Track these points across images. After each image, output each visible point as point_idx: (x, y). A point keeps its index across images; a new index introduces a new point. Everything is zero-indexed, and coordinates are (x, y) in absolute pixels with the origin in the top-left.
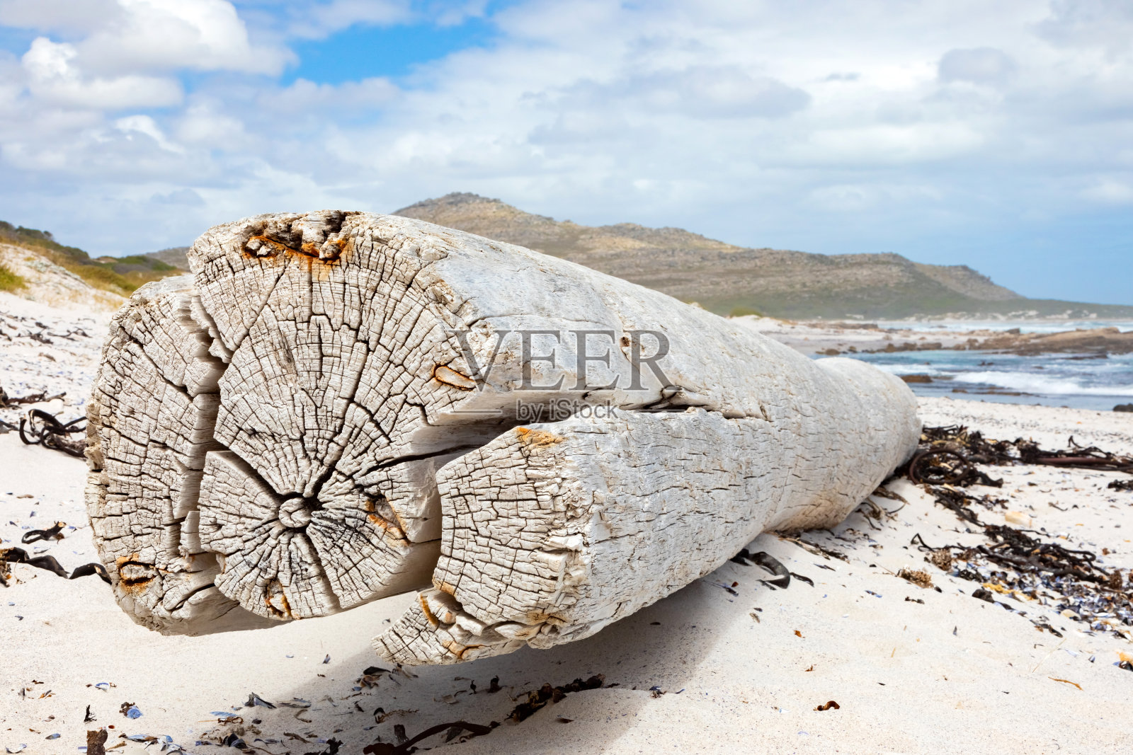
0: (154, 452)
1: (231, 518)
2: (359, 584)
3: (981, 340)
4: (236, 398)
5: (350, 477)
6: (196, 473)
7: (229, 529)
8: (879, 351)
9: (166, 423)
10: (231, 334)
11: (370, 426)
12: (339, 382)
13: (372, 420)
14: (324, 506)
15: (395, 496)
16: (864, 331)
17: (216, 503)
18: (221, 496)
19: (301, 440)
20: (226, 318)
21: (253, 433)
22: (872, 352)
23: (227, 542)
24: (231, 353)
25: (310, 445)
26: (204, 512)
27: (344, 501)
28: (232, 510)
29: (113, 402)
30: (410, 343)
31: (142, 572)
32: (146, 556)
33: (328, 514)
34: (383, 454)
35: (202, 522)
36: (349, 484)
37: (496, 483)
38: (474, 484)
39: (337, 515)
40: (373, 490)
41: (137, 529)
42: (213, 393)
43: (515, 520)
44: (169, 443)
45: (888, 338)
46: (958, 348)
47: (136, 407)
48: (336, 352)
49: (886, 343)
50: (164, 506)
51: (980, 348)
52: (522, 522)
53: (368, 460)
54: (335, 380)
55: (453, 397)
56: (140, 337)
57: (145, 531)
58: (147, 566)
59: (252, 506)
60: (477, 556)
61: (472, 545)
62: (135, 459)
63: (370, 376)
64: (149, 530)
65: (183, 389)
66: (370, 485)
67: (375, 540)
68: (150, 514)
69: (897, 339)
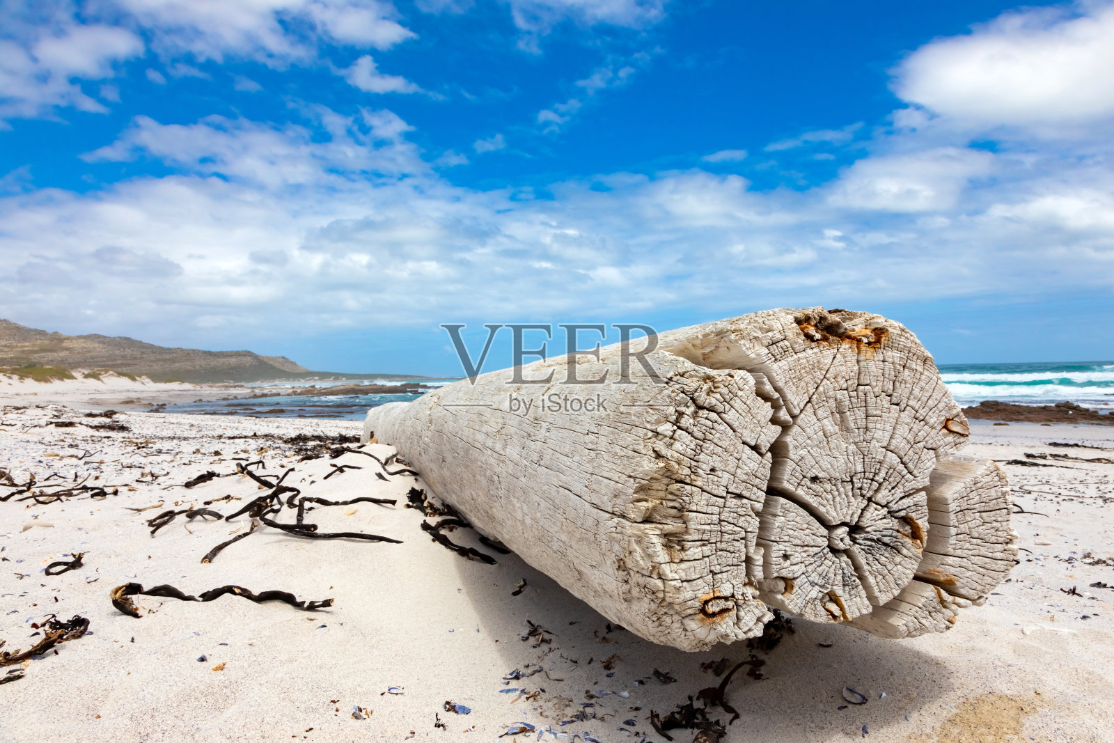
0: (732, 502)
1: (798, 549)
2: (893, 585)
4: (803, 452)
5: (886, 506)
6: (763, 516)
7: (796, 558)
9: (745, 477)
10: (796, 399)
11: (901, 467)
12: (880, 433)
13: (902, 463)
14: (868, 529)
15: (919, 516)
17: (786, 538)
18: (791, 532)
19: (852, 481)
20: (794, 389)
21: (815, 479)
23: (795, 568)
24: (794, 417)
25: (858, 485)
26: (775, 547)
27: (881, 524)
28: (799, 542)
29: (694, 463)
30: (931, 403)
31: (723, 604)
32: (726, 590)
33: (870, 536)
34: (909, 486)
35: (773, 555)
36: (885, 511)
37: (984, 500)
38: (972, 502)
39: (876, 536)
40: (902, 514)
41: (717, 569)
42: (778, 450)
43: (995, 524)
44: (745, 493)
47: (718, 465)
48: (878, 412)
50: (740, 545)
52: (998, 525)
53: (899, 492)
55: (958, 441)
56: (720, 408)
57: (725, 569)
58: (726, 599)
59: (814, 537)
60: (970, 552)
61: (967, 545)
62: (716, 510)
63: (902, 430)
64: (728, 568)
65: (755, 448)
66: (900, 510)
67: (905, 551)
68: (729, 554)
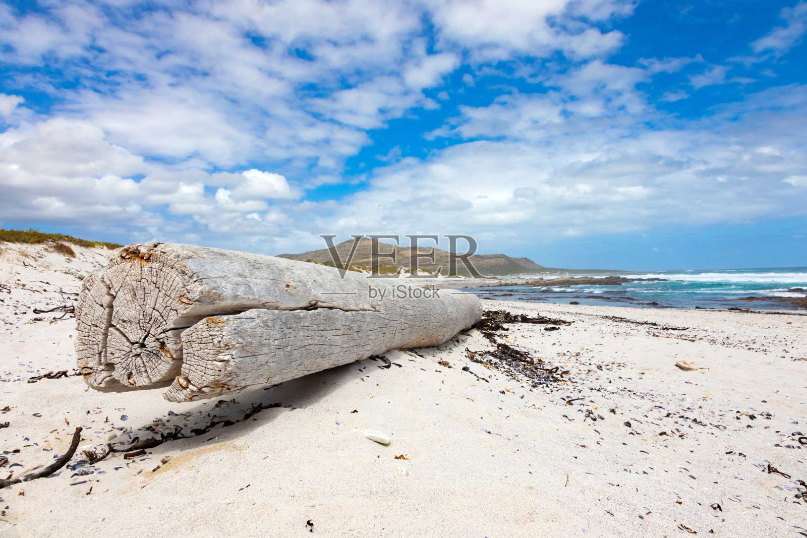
0: (93, 328)
1: (117, 351)
2: (158, 374)
3: (530, 282)
4: (118, 308)
5: (154, 336)
6: (106, 334)
7: (117, 355)
8: (497, 286)
9: (97, 318)
10: (116, 286)
11: (160, 318)
12: (150, 302)
13: (161, 316)
14: (146, 346)
15: (168, 342)
16: (492, 280)
17: (112, 346)
18: (114, 343)
19: (139, 323)
20: (115, 280)
21: (124, 321)
22: (495, 286)
23: (116, 359)
24: (117, 293)
25: (141, 325)
26: (109, 349)
27: (153, 344)
28: (118, 348)
29: (81, 311)
30: (172, 288)
31: (90, 371)
32: (90, 365)
33: (148, 349)
34: (164, 327)
35: (108, 353)
36: (154, 338)
37: (200, 337)
38: (193, 338)
39: (149, 349)
40: (161, 340)
41: (88, 355)
42: (111, 307)
43: (206, 350)
44: (98, 325)
45: (500, 282)
46: (523, 285)
47: (87, 312)
48: (149, 292)
49: (499, 283)
50: (95, 347)
51: (530, 284)
52: (208, 351)
53: (160, 330)
54: (149, 301)
55: (186, 307)
56: (89, 287)
57: (90, 356)
58: (91, 369)
59: (123, 347)
60: (195, 363)
61: (193, 359)
62: (87, 331)
63: (160, 300)
64: (92, 356)
65: (102, 306)
66: (161, 339)
67: (162, 358)
68: (92, 350)
69: (503, 282)
